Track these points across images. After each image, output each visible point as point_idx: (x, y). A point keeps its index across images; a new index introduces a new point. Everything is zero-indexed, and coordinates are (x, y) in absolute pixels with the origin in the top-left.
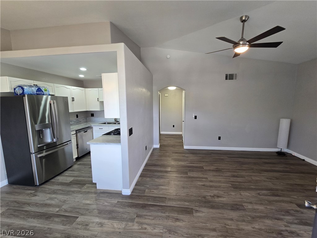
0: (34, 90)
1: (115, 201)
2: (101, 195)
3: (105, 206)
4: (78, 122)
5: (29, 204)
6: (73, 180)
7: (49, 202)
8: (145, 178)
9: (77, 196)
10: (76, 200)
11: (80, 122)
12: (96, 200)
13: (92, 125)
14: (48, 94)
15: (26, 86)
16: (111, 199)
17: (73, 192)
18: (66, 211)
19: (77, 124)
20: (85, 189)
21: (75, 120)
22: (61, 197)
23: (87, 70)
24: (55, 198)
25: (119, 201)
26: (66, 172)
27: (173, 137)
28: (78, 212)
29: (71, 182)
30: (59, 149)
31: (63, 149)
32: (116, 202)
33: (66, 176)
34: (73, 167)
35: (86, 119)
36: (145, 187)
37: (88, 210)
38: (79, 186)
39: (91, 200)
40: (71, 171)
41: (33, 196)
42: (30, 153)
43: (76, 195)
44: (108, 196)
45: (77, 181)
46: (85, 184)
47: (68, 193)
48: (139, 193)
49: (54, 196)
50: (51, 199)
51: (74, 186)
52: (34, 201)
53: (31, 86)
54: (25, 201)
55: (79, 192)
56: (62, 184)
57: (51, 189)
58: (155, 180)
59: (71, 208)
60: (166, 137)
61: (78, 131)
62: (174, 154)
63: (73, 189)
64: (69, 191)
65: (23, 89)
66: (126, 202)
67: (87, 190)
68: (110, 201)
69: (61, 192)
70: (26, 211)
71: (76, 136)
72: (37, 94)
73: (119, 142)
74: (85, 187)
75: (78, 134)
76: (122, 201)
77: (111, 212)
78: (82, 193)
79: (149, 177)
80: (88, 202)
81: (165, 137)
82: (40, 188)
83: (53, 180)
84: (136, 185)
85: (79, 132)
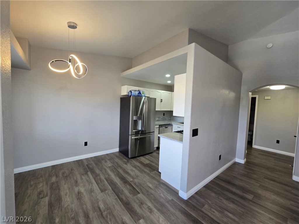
0: (137, 93)
1: (170, 197)
2: (162, 185)
3: (161, 196)
4: (164, 119)
5: (121, 168)
6: (148, 163)
7: (130, 172)
8: (210, 192)
9: (146, 177)
10: (144, 180)
11: (165, 119)
12: (156, 187)
13: (173, 123)
14: (144, 96)
15: (133, 90)
16: (168, 193)
17: (145, 172)
18: (135, 184)
19: (163, 121)
20: (153, 174)
21: (162, 117)
22: (137, 172)
23: (171, 76)
24: (134, 171)
25: (173, 200)
26: (147, 155)
27: (275, 156)
28: (141, 189)
29: (147, 164)
30: (147, 136)
31: (150, 137)
32: (170, 199)
33: (146, 158)
34: (153, 154)
35: (171, 118)
36: (206, 201)
37: (148, 192)
38: (150, 169)
39: (153, 185)
40: (150, 156)
41: (125, 164)
42: (129, 135)
43: (145, 175)
44: (166, 189)
45: (151, 165)
46: (154, 170)
47: (141, 171)
48: (196, 203)
49: (134, 169)
50: (132, 170)
51: (147, 168)
52: (124, 167)
53: (135, 91)
54: (121, 164)
55: (148, 174)
56: (142, 163)
57: (135, 164)
58: (221, 200)
59: (139, 183)
60: (261, 154)
61: (160, 126)
62: (266, 180)
63: (146, 170)
64: (143, 170)
65: (131, 92)
66: (179, 204)
67: (154, 176)
68: (166, 195)
69: (138, 168)
70: (118, 172)
71: (159, 130)
72: (138, 96)
73: (181, 140)
74: (154, 172)
75: (160, 128)
76: (176, 201)
77: (162, 205)
78: (149, 176)
79: (215, 193)
80: (150, 186)
81: (259, 154)
82: (130, 160)
83: (138, 158)
84: (196, 193)
85: (162, 127)
